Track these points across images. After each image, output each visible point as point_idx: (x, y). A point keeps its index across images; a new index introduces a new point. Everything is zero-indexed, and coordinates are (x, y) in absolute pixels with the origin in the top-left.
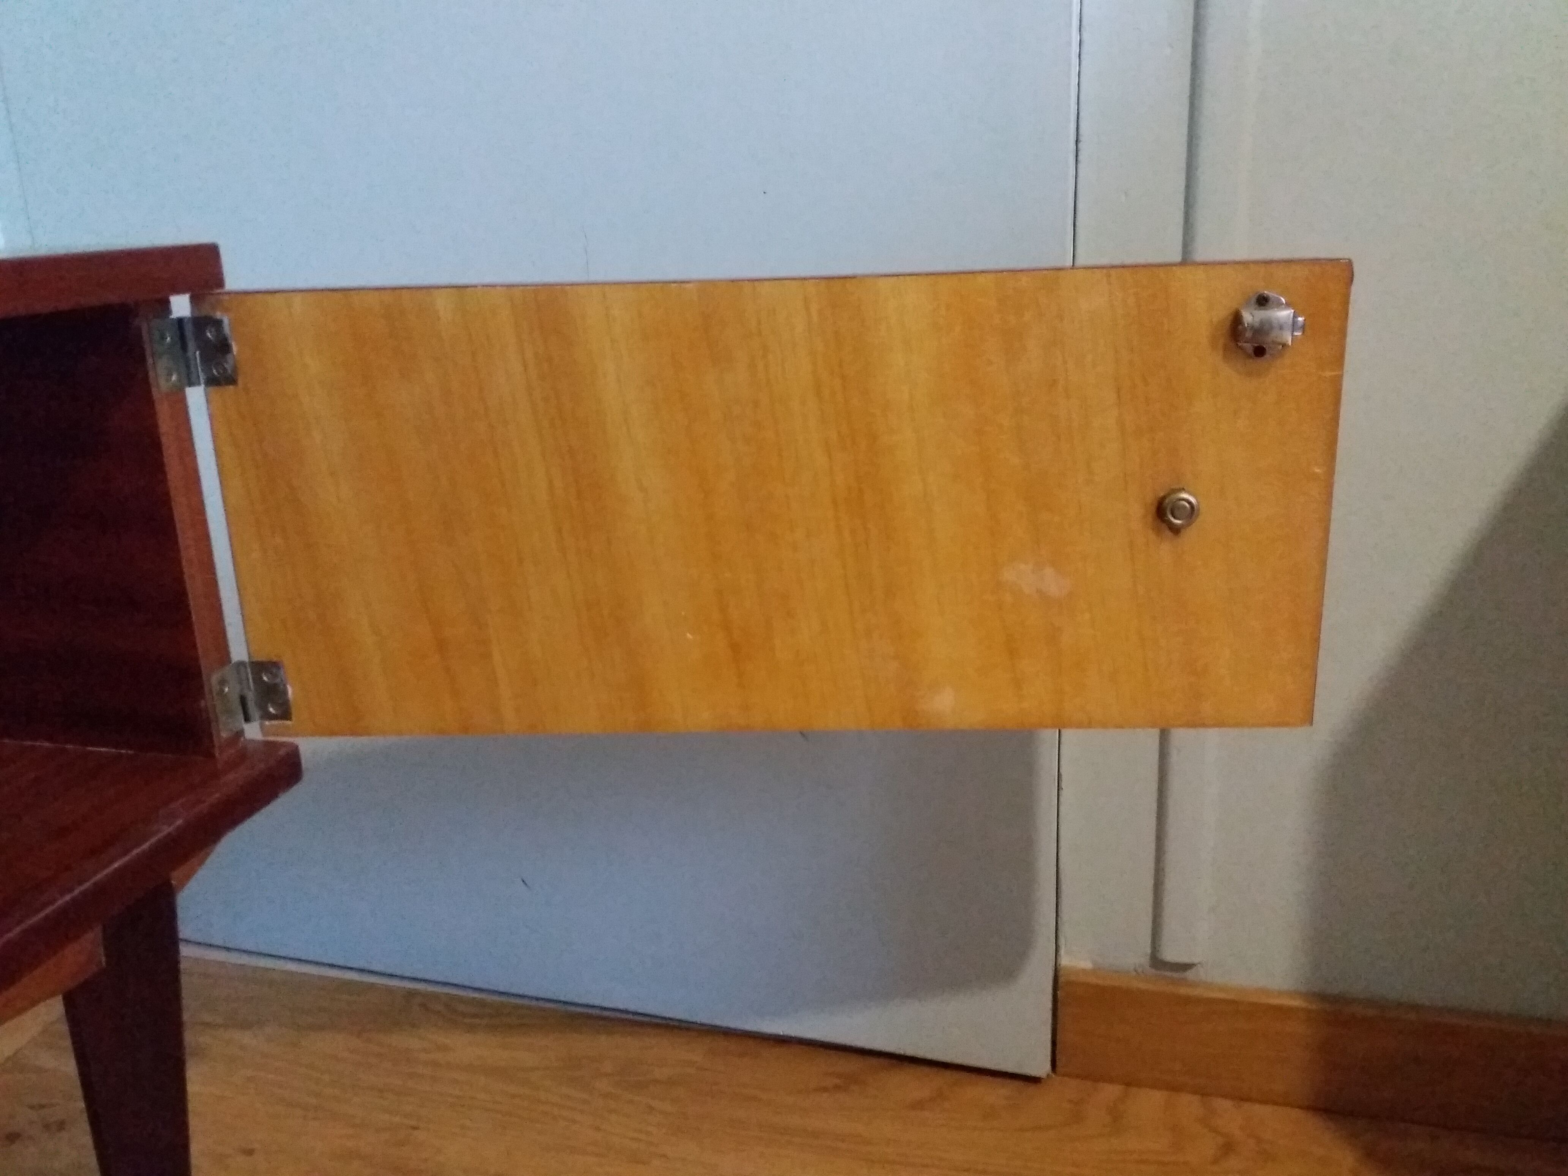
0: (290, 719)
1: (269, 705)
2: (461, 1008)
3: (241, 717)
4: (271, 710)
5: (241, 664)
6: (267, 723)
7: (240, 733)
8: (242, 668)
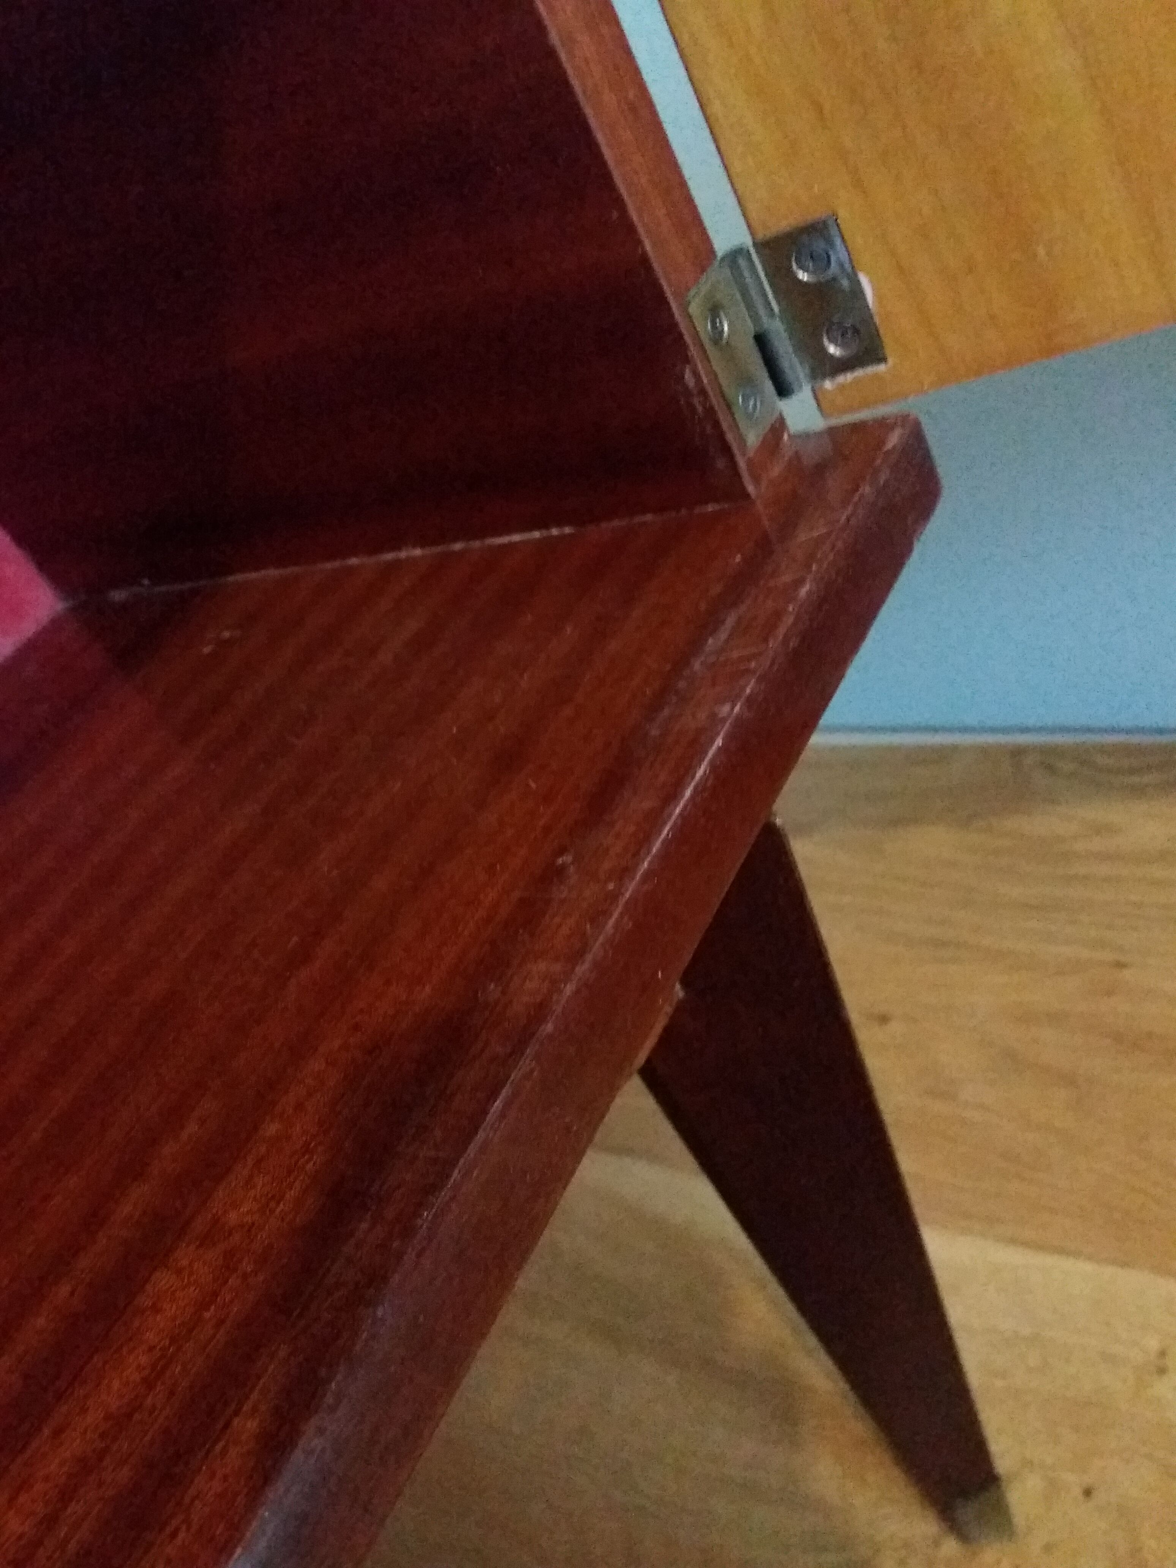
0: (883, 359)
1: (826, 341)
2: (1100, 760)
3: (768, 386)
4: (832, 349)
5: (736, 255)
6: (828, 385)
7: (779, 426)
8: (742, 262)
